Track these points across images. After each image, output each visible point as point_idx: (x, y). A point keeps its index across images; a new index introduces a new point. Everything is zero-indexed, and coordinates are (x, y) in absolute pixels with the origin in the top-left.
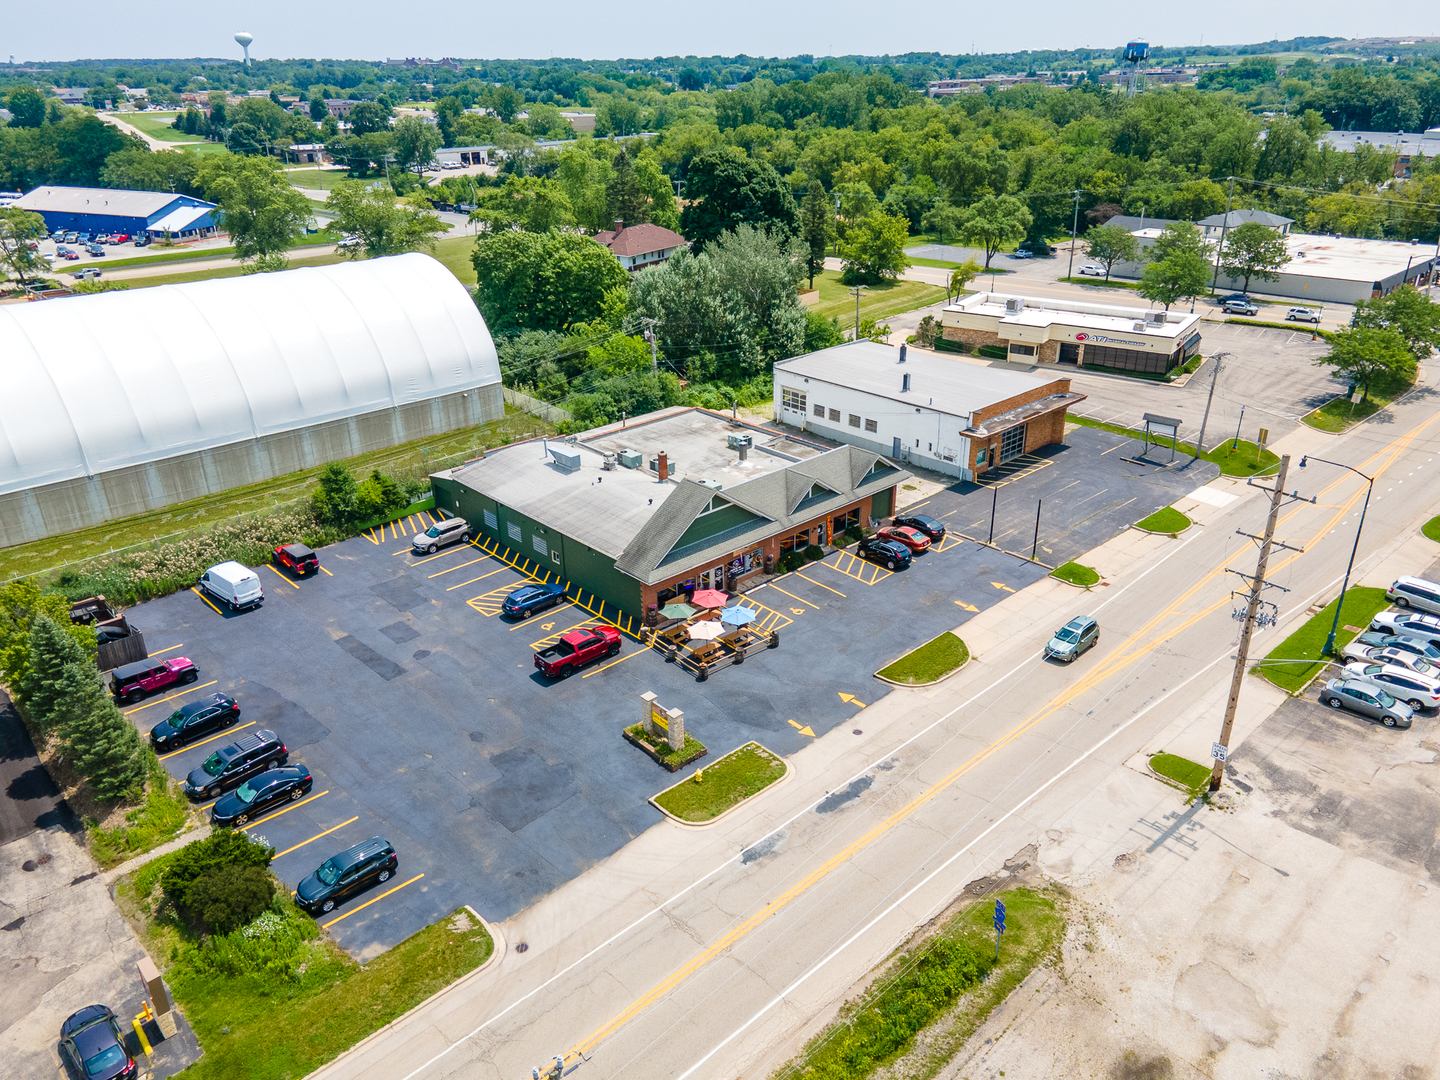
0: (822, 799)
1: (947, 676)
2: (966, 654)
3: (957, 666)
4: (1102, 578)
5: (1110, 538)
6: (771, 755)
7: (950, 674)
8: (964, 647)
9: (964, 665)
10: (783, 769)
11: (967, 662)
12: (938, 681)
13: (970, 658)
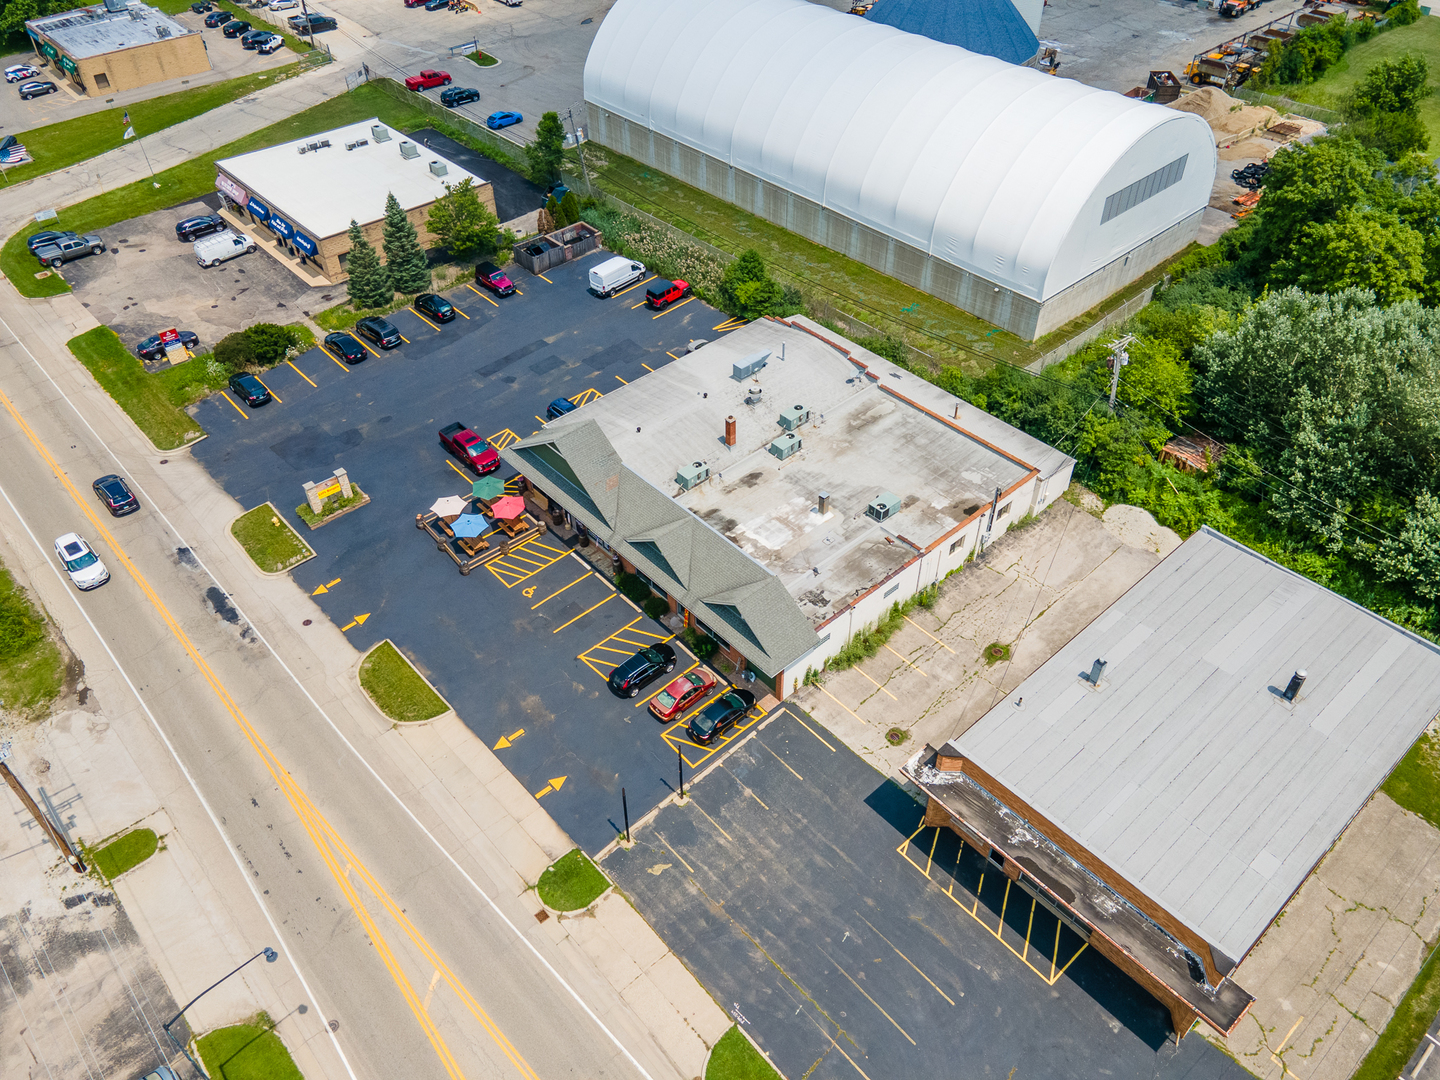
0: (224, 591)
1: (367, 697)
2: (402, 718)
3: (382, 707)
4: (560, 917)
5: (694, 974)
6: (291, 564)
7: (370, 699)
8: (416, 718)
9: (384, 715)
10: (271, 571)
11: (387, 718)
12: (361, 688)
13: (396, 722)
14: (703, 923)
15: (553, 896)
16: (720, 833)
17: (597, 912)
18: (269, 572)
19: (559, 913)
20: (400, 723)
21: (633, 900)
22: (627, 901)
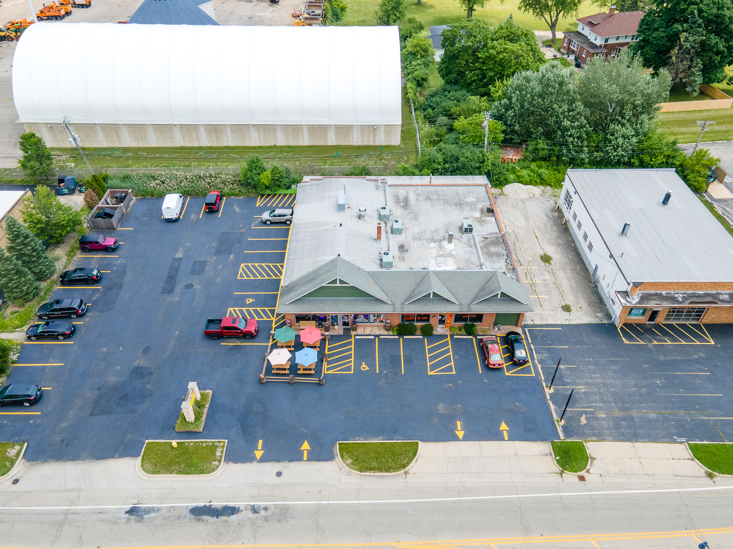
0: (201, 504)
1: (372, 474)
2: (404, 466)
3: (387, 471)
4: (588, 472)
5: (650, 441)
6: (221, 457)
7: (375, 474)
8: (411, 460)
9: (393, 473)
10: (213, 470)
11: (397, 473)
12: (362, 473)
13: (404, 471)
14: (624, 423)
15: (574, 467)
16: (578, 388)
17: (593, 456)
18: (213, 471)
19: (585, 470)
20: (406, 469)
21: (595, 439)
22: (595, 441)
